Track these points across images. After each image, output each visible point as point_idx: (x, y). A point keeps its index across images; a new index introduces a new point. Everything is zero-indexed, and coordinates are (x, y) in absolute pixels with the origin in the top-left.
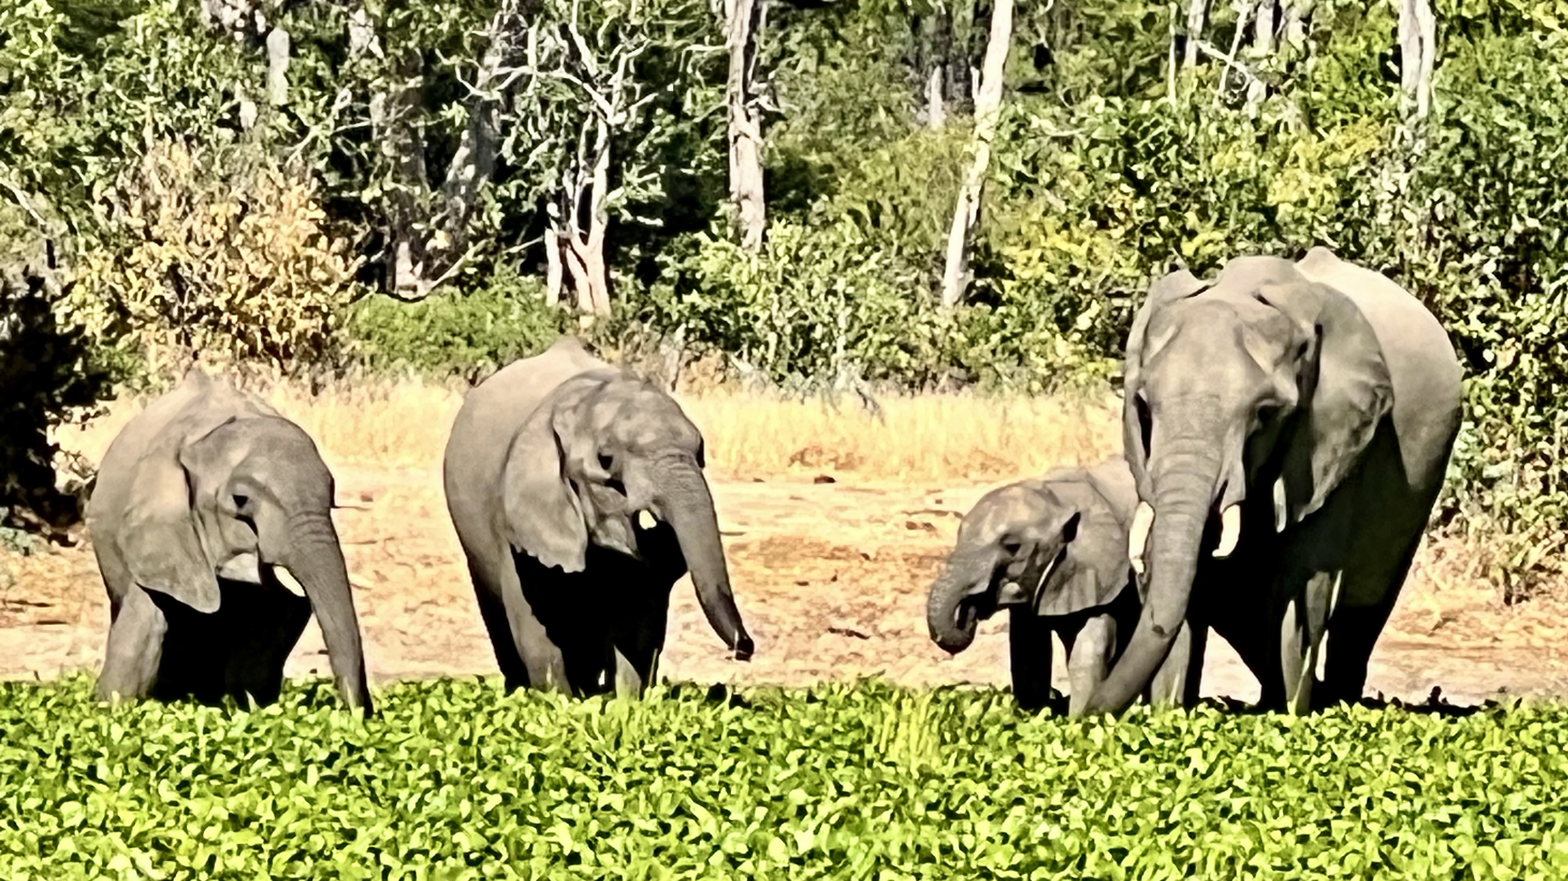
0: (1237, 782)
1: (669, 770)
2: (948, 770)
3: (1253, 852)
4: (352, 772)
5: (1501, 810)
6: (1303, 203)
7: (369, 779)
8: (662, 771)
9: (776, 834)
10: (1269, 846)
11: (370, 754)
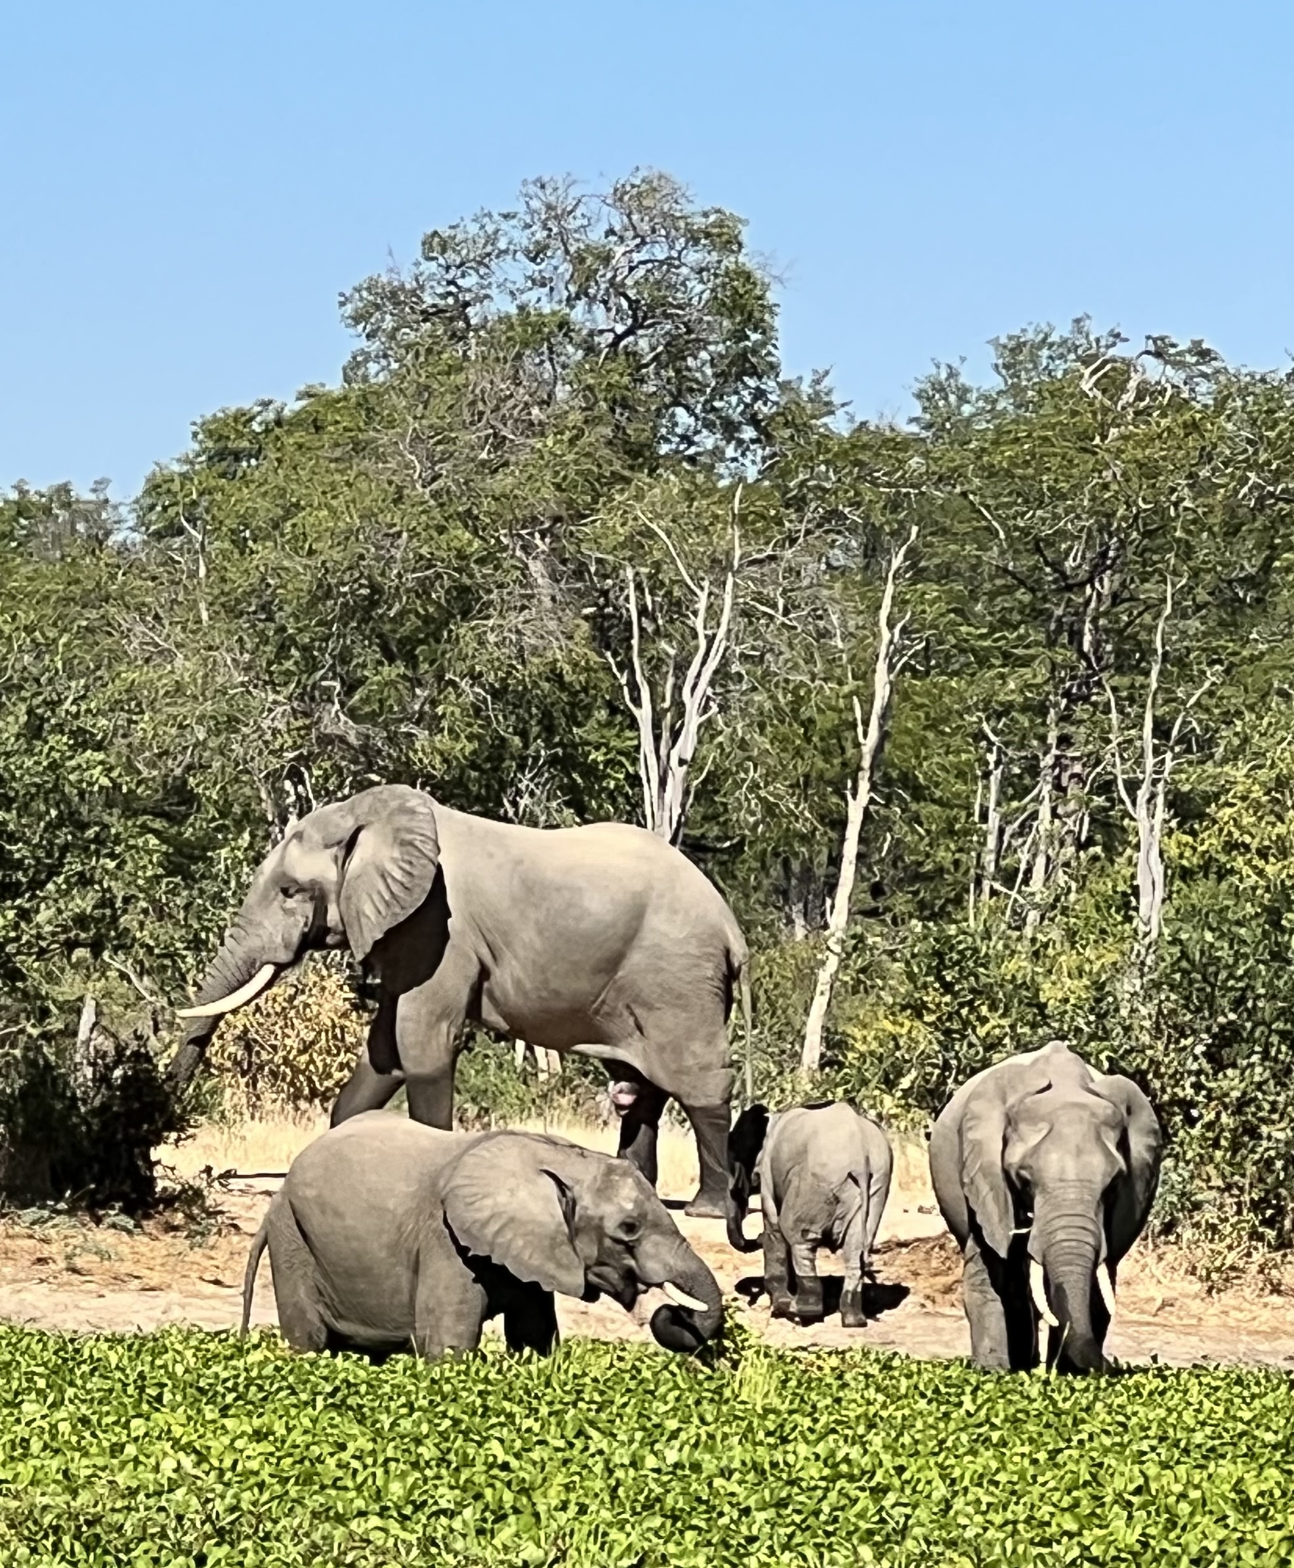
0: (994, 1420)
1: (581, 1404)
2: (783, 1408)
3: (998, 1471)
4: (349, 1401)
5: (1188, 1444)
6: (1066, 1001)
7: (361, 1407)
8: (575, 1405)
9: (652, 1451)
10: (1010, 1467)
11: (363, 1389)
